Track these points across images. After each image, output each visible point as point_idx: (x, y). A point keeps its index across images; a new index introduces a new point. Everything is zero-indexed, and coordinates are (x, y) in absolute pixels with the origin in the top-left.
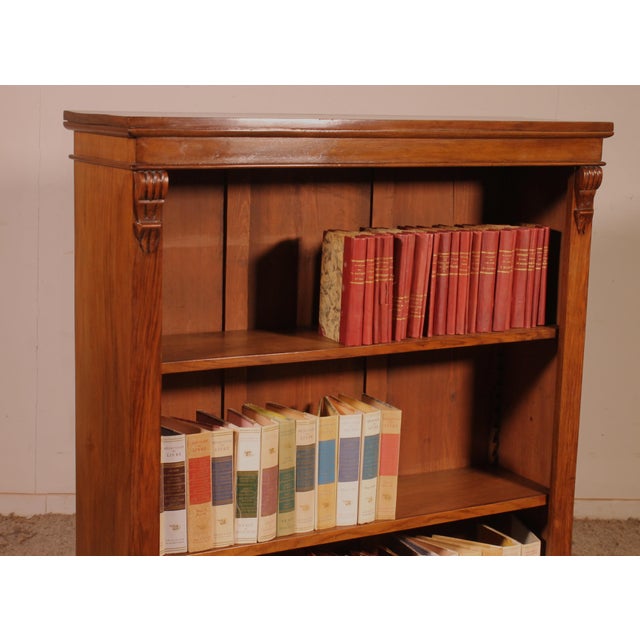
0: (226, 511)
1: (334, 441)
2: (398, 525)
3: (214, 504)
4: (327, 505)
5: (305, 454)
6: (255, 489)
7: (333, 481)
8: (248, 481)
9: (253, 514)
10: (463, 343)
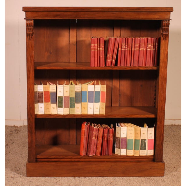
0: (54, 105)
1: (86, 91)
2: (106, 116)
3: (51, 103)
4: (84, 108)
5: (77, 94)
6: (62, 101)
7: (86, 102)
8: (61, 98)
9: (62, 107)
10: (126, 69)
